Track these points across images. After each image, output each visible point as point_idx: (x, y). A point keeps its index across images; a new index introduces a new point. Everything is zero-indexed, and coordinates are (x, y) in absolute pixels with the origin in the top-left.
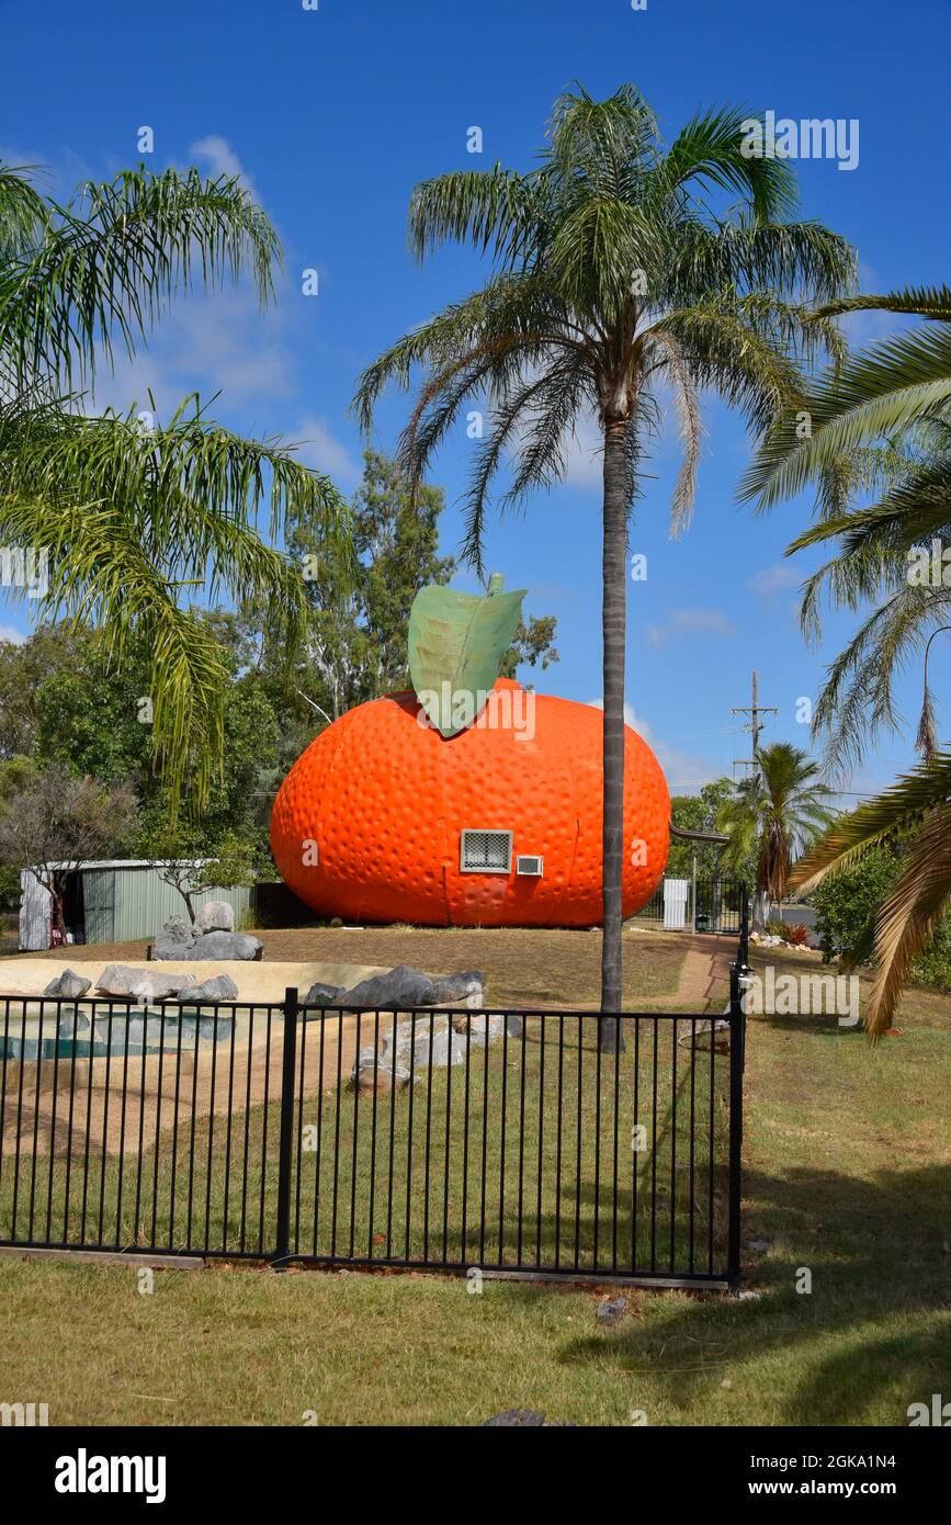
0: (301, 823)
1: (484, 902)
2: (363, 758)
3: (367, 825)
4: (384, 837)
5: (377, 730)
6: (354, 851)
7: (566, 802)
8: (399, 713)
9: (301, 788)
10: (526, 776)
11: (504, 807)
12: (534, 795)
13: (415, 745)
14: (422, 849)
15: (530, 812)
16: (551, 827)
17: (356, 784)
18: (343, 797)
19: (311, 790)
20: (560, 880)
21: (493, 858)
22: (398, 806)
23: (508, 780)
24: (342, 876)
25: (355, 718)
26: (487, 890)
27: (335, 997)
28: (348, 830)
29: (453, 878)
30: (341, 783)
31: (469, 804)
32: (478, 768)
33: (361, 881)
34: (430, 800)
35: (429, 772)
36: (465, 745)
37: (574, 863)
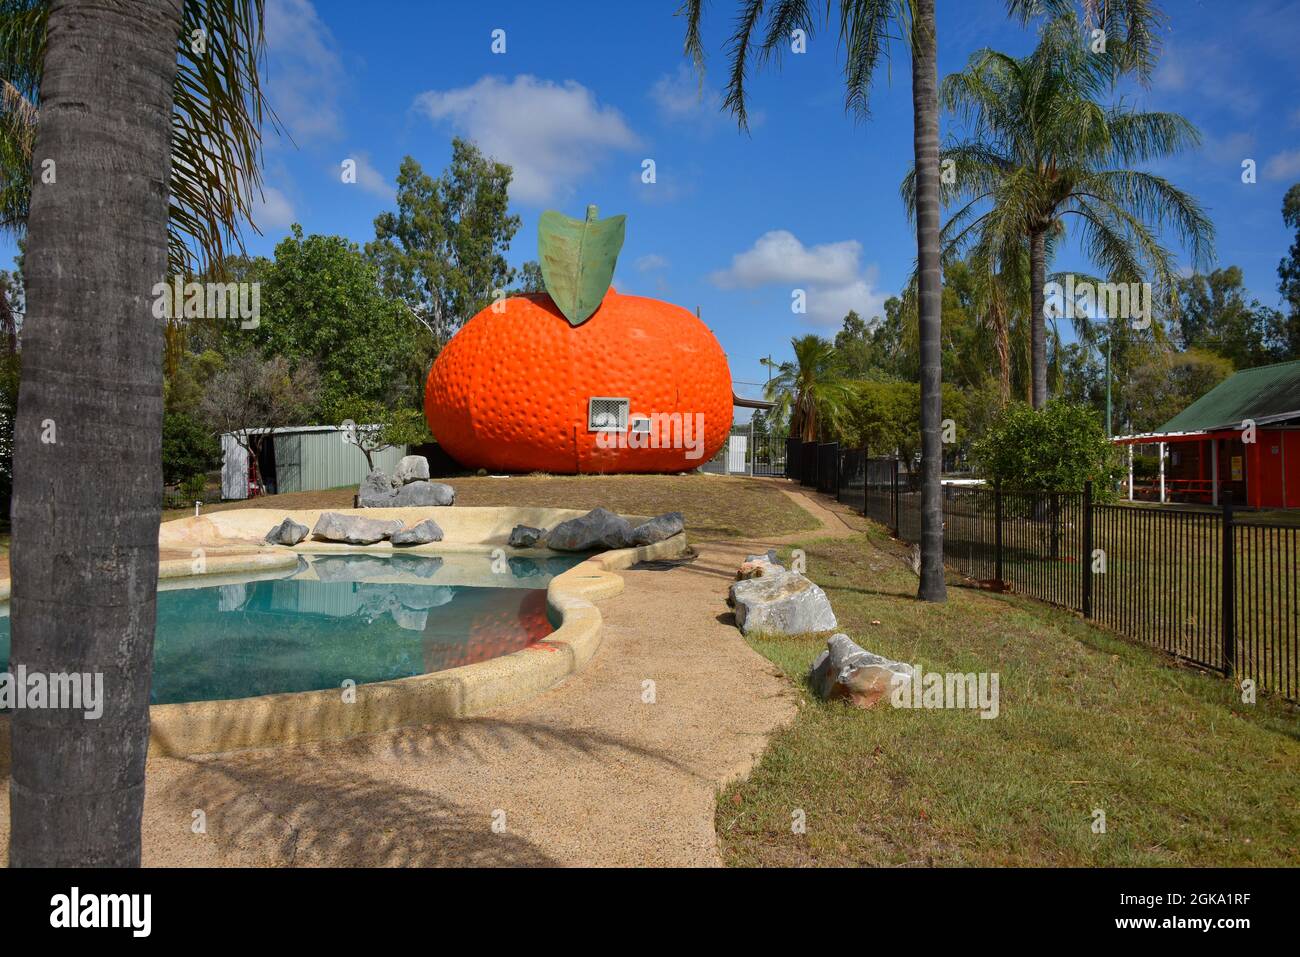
0: (454, 394)
1: (605, 454)
2: (506, 341)
3: (512, 395)
4: (526, 404)
6: (501, 416)
7: (669, 375)
8: (532, 307)
9: (453, 367)
10: (638, 355)
11: (622, 380)
12: (645, 370)
13: (548, 332)
14: (558, 413)
15: (642, 383)
16: (658, 395)
17: (501, 362)
18: (490, 373)
19: (461, 368)
22: (538, 379)
23: (624, 358)
24: (490, 436)
28: (495, 398)
29: (582, 436)
31: (594, 378)
32: (600, 349)
33: (507, 439)
34: (563, 375)
35: (561, 352)
36: (589, 331)
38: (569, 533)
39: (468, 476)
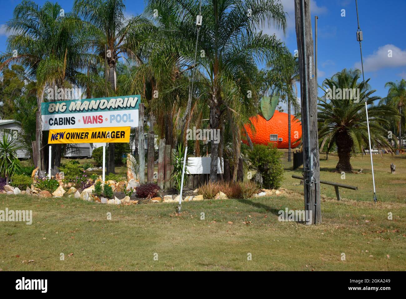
1: (274, 145)
4: (258, 136)
7: (286, 130)
8: (260, 116)
10: (280, 126)
11: (276, 131)
12: (281, 129)
13: (262, 122)
14: (264, 137)
15: (280, 131)
16: (284, 134)
20: (285, 141)
21: (275, 138)
22: (260, 131)
23: (277, 127)
26: (274, 143)
29: (269, 141)
31: (271, 130)
32: (272, 125)
34: (265, 130)
35: (265, 126)
36: (270, 121)
37: (287, 139)
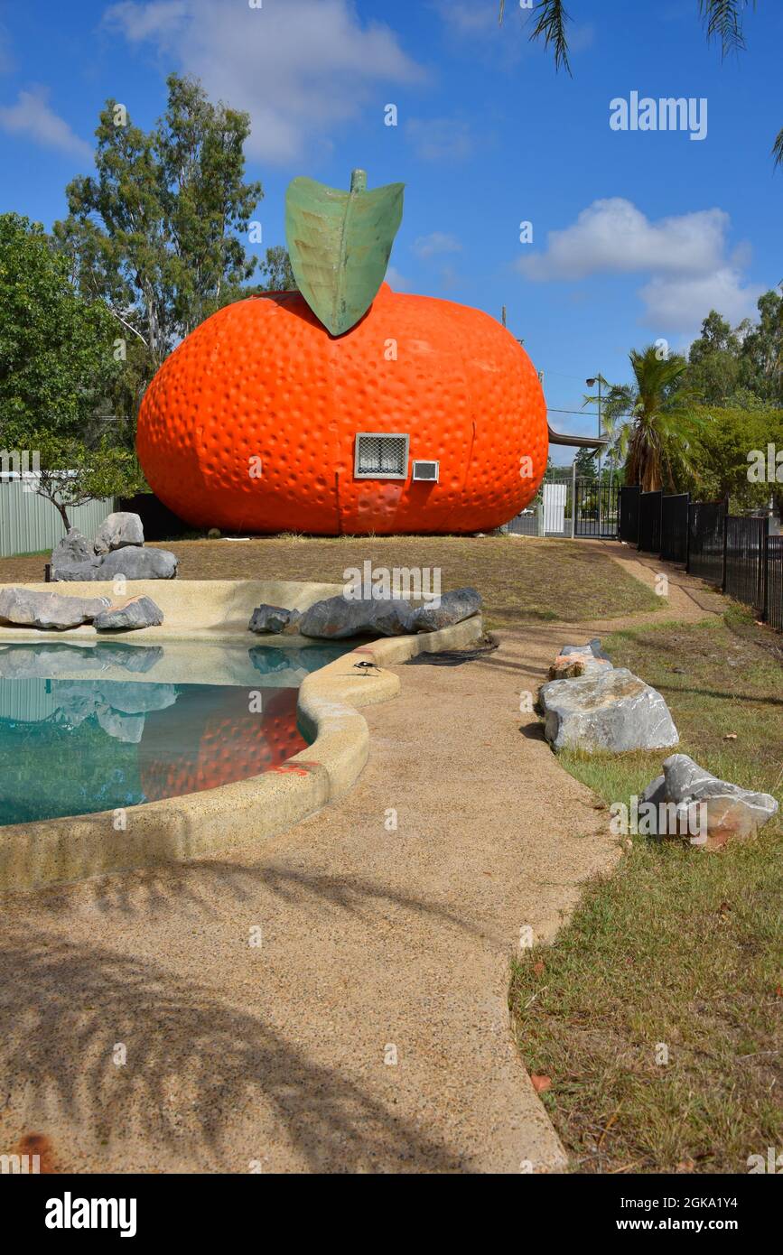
0: (175, 429)
1: (377, 510)
2: (244, 358)
3: (252, 430)
4: (272, 442)
5: (256, 329)
6: (238, 459)
7: (462, 403)
8: (278, 311)
9: (173, 392)
10: (421, 377)
11: (400, 410)
12: (430, 396)
13: (300, 344)
14: (313, 455)
15: (426, 414)
16: (447, 430)
17: (238, 386)
18: (224, 401)
19: (185, 394)
20: (454, 485)
21: (387, 464)
22: (286, 409)
23: (402, 380)
24: (224, 484)
25: (229, 317)
26: (381, 497)
27: (288, 620)
28: (230, 435)
29: (346, 485)
30: (220, 386)
31: (362, 407)
32: (370, 369)
33: (246, 490)
34: (320, 403)
35: (318, 373)
36: (354, 344)
37: (469, 467)
38: (329, 615)
39: (196, 538)
